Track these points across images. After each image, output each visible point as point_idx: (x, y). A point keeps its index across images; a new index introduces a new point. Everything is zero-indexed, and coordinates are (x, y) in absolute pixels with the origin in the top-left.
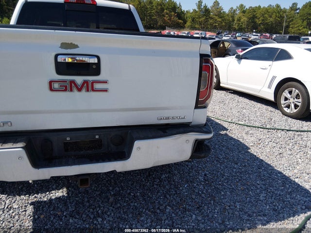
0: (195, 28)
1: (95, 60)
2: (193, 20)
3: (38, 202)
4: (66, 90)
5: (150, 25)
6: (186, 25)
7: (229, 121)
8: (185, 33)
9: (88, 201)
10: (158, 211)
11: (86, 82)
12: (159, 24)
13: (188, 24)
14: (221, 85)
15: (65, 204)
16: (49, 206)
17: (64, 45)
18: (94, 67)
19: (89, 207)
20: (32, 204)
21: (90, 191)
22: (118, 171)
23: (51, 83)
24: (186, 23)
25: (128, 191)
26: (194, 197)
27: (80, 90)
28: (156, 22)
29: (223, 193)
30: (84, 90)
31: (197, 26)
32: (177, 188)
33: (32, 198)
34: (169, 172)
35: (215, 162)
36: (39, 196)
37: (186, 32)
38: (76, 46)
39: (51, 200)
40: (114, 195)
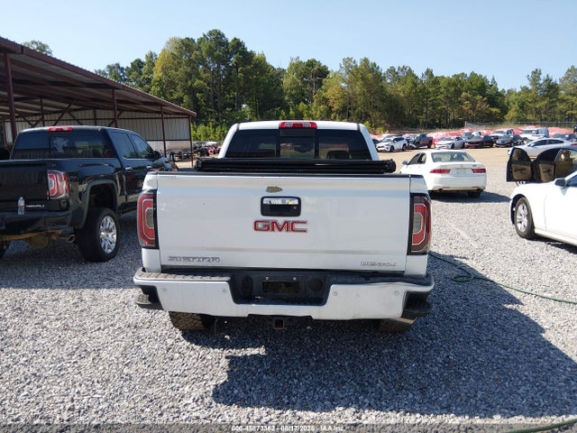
0: (527, 120)
1: (296, 202)
2: (522, 106)
3: (232, 357)
4: (268, 230)
5: (434, 120)
6: (506, 117)
7: (527, 290)
8: (502, 132)
9: (286, 363)
10: (366, 384)
11: (286, 222)
12: (451, 118)
13: (511, 114)
14: (537, 231)
15: (261, 361)
16: (243, 362)
17: (270, 189)
18: (295, 208)
19: (286, 368)
20: (227, 357)
21: (289, 354)
22: (314, 317)
23: (256, 222)
24: (506, 113)
25: (335, 360)
26: (419, 377)
27: (280, 230)
28: (445, 114)
29: (464, 379)
30: (284, 230)
31: (530, 117)
32: (401, 366)
33: (226, 352)
34: (396, 348)
35: (472, 344)
36: (234, 351)
37: (505, 130)
38: (280, 190)
39: (246, 356)
40: (317, 361)
